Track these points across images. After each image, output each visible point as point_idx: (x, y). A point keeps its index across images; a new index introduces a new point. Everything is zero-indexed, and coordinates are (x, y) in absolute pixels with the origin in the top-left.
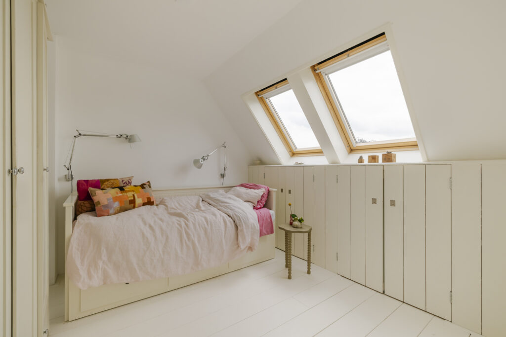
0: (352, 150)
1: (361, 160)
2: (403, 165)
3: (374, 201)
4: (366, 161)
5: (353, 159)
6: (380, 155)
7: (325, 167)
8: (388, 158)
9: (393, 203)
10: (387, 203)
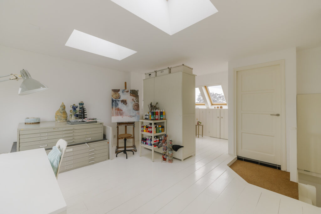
0: (212, 105)
1: (215, 108)
2: (224, 109)
3: (218, 117)
4: (216, 108)
5: (213, 107)
6: (219, 106)
7: (206, 109)
8: (221, 107)
9: (222, 118)
10: (221, 118)
